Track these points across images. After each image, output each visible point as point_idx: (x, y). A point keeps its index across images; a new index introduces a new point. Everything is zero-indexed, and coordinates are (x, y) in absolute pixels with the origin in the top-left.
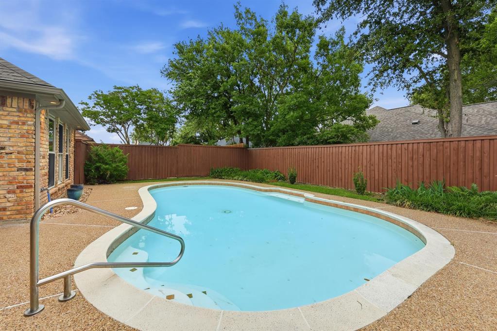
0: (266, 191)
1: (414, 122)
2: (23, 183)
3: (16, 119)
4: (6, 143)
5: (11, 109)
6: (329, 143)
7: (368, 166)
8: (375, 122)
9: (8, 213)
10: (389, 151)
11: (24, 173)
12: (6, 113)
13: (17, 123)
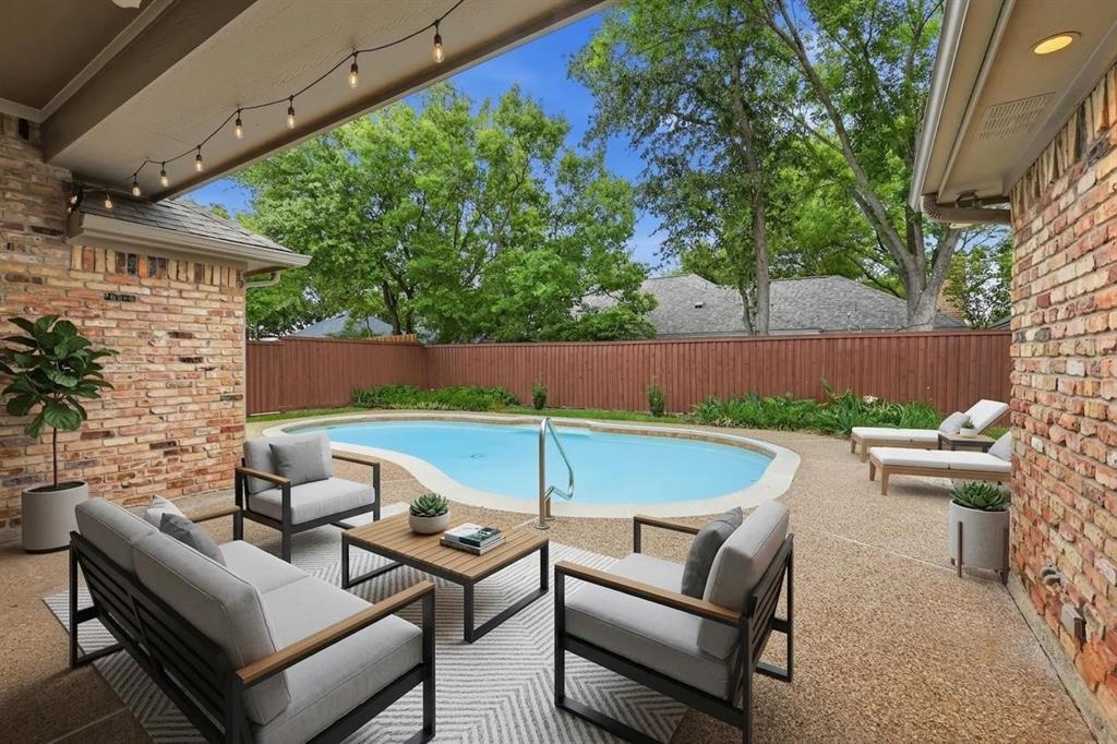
0: (512, 423)
1: (698, 304)
2: (228, 421)
3: (217, 305)
4: (204, 351)
5: (212, 289)
6: (599, 339)
7: (664, 374)
8: (653, 304)
9: (209, 477)
10: (692, 352)
11: (231, 403)
12: (203, 295)
13: (218, 313)
